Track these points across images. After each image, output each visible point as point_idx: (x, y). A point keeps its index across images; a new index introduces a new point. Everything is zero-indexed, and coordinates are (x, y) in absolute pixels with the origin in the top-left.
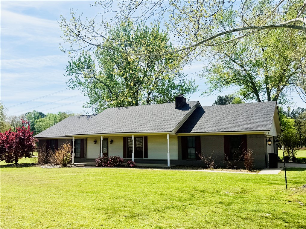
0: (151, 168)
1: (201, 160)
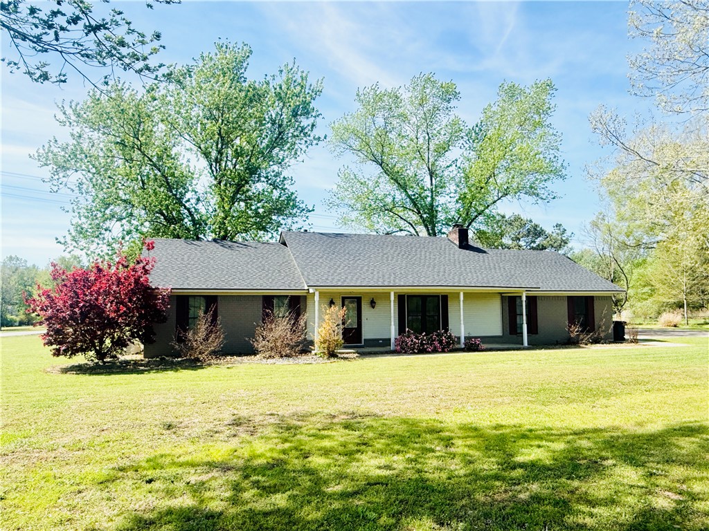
0: (514, 349)
1: (537, 333)
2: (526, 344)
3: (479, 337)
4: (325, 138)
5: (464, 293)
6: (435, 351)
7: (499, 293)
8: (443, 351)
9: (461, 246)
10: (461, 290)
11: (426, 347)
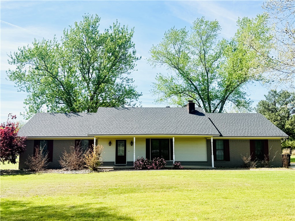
1: (230, 161)
2: (213, 166)
3: (180, 162)
4: (141, 58)
5: (175, 138)
6: (152, 169)
7: (205, 138)
8: (157, 169)
9: (190, 112)
10: (174, 136)
11: (147, 166)
